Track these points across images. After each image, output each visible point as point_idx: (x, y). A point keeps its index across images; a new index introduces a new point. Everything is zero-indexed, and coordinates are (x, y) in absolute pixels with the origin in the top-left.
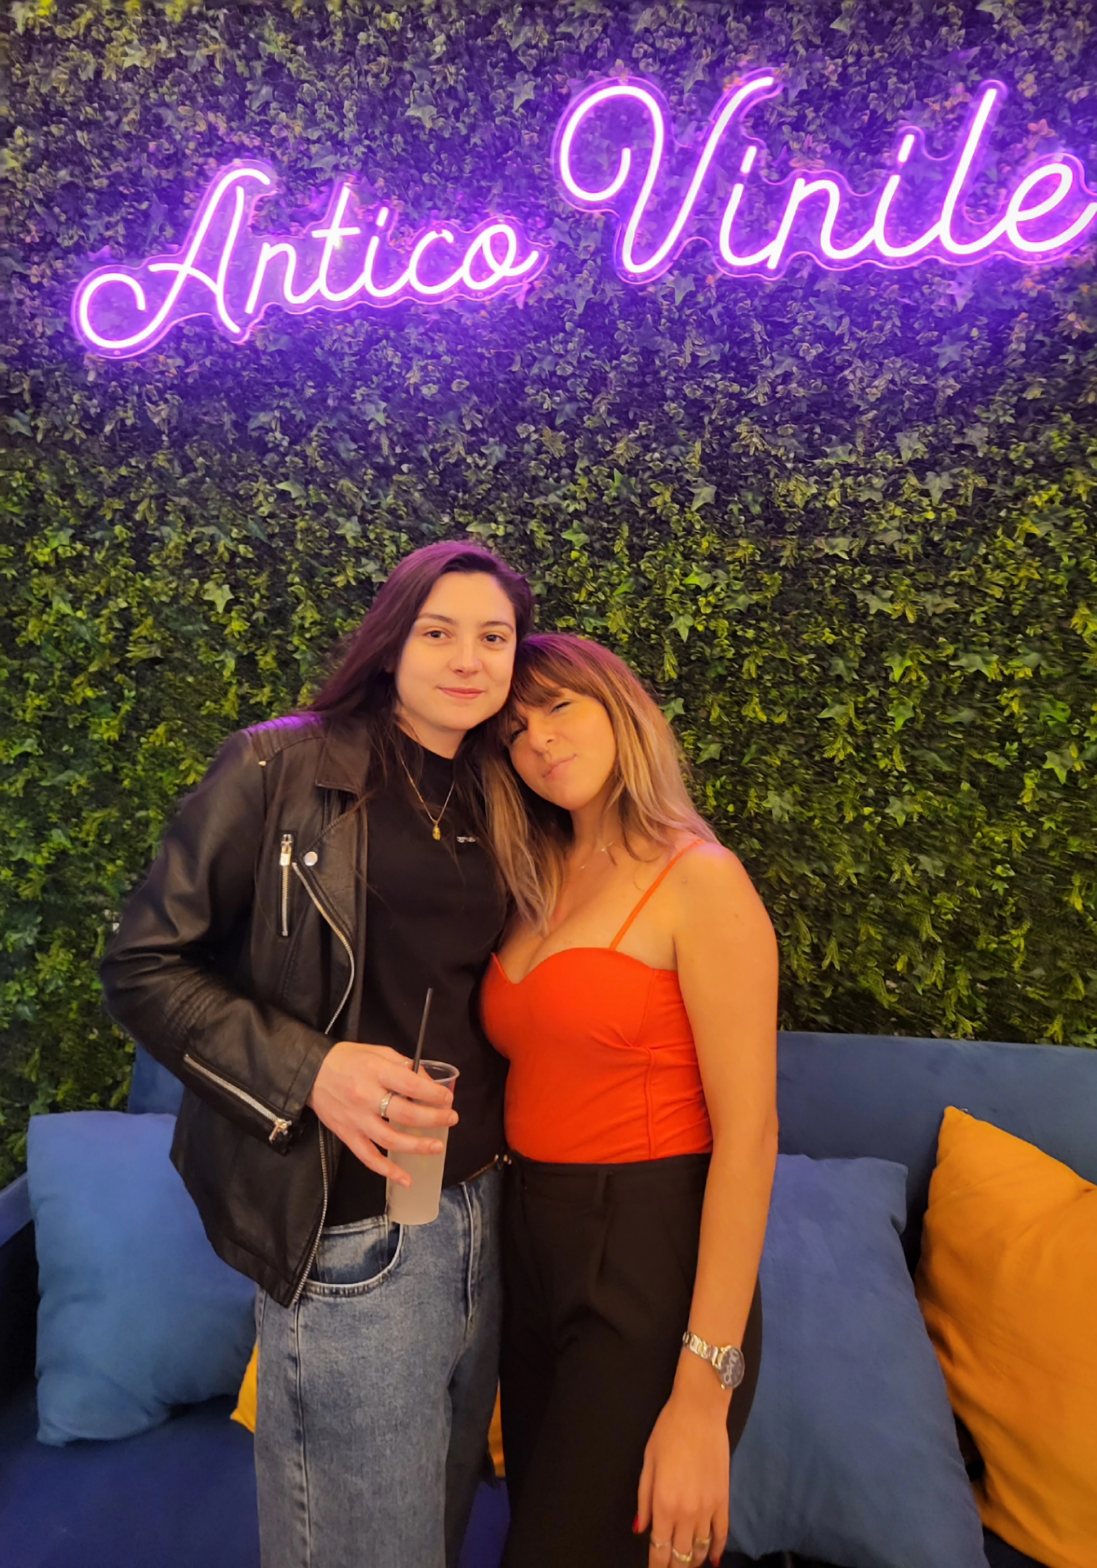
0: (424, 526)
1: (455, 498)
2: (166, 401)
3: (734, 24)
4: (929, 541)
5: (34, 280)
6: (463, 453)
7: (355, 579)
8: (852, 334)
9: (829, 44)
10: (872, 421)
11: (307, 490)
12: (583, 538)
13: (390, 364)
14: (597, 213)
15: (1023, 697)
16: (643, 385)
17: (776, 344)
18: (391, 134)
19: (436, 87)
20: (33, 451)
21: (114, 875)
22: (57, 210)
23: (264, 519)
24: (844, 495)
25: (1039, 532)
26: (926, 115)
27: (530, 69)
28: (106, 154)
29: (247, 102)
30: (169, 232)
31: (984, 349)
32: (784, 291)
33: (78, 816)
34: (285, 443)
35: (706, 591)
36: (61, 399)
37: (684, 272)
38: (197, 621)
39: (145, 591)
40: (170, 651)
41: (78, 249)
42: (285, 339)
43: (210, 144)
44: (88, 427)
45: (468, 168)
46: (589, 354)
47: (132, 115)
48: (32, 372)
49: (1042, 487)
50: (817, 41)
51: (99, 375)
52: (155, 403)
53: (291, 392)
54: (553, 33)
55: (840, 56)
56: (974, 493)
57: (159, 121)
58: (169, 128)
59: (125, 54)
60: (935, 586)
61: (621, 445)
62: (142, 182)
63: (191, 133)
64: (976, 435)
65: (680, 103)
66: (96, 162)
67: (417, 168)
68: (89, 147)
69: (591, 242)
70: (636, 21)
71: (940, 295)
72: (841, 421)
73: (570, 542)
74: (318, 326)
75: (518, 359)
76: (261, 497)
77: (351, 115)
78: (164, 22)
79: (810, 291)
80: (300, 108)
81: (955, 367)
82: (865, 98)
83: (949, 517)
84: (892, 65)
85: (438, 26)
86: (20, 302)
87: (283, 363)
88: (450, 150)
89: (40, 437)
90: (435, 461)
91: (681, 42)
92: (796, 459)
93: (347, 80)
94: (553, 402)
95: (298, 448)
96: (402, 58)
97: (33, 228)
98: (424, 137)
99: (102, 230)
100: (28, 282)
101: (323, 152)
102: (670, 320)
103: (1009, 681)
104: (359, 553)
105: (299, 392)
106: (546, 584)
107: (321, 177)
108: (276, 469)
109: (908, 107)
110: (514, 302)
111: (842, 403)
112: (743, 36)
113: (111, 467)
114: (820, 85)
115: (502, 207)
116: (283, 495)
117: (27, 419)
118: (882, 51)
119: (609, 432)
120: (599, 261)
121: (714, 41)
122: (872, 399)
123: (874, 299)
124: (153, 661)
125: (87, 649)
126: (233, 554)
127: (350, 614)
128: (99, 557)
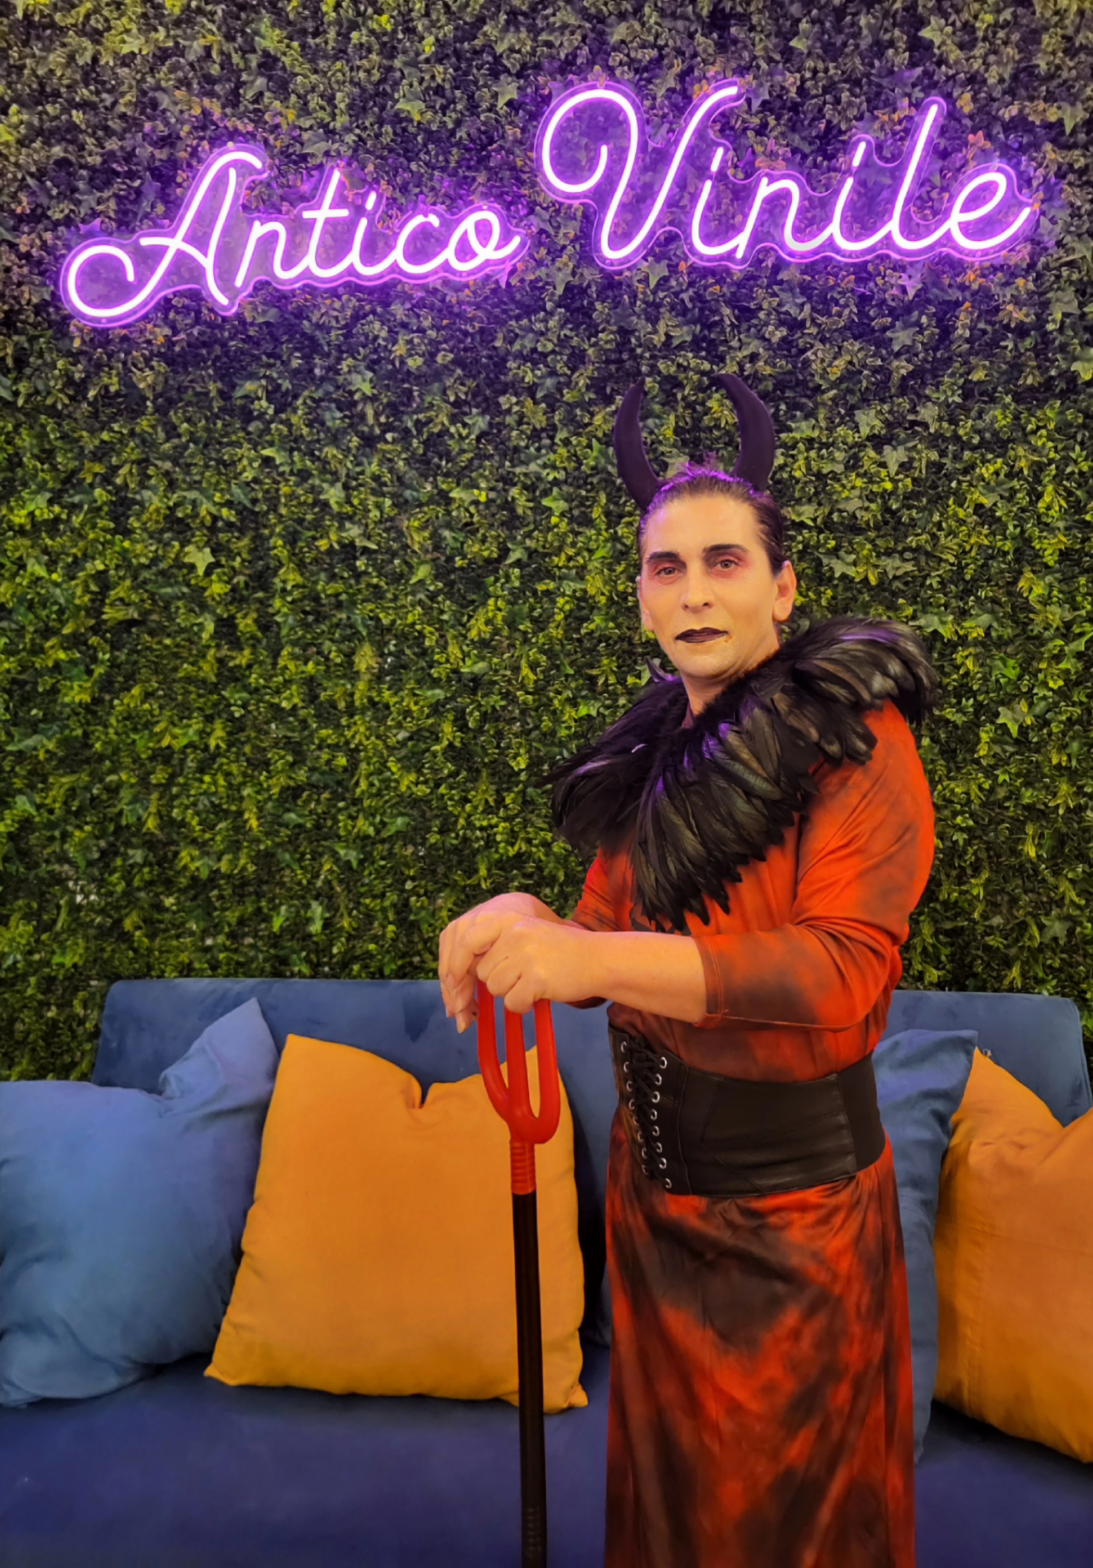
0: (408, 493)
1: (439, 467)
2: (152, 368)
3: (702, 39)
4: (887, 509)
5: (23, 249)
6: (446, 422)
7: (339, 543)
8: (813, 320)
9: (787, 61)
10: (833, 400)
11: (291, 456)
12: (562, 505)
13: (376, 338)
14: (576, 203)
15: (976, 656)
16: (620, 361)
17: (745, 326)
18: (381, 126)
19: (425, 84)
20: (13, 416)
21: (82, 841)
22: (49, 183)
23: (248, 484)
24: (809, 468)
25: (987, 502)
26: (877, 125)
27: (514, 71)
28: (100, 133)
29: (241, 91)
30: (160, 208)
31: (933, 334)
32: (750, 278)
33: (44, 781)
34: (271, 411)
36: (45, 364)
37: (658, 259)
38: (177, 582)
39: (125, 551)
40: (149, 612)
41: (68, 222)
42: (274, 311)
43: (204, 128)
44: (71, 392)
45: (453, 159)
46: (568, 333)
47: (128, 97)
48: (15, 338)
49: (989, 461)
50: (777, 57)
51: (83, 342)
52: (141, 370)
53: (278, 363)
54: (535, 40)
55: (799, 71)
56: (927, 467)
57: (154, 104)
58: (164, 111)
59: (124, 42)
60: (894, 551)
61: (598, 420)
62: (135, 160)
63: (186, 115)
64: (928, 413)
65: (653, 107)
66: (90, 140)
67: (405, 156)
68: (83, 127)
69: (571, 229)
70: (612, 34)
71: (892, 286)
72: (804, 400)
73: (550, 509)
74: (306, 300)
75: (500, 335)
76: (245, 462)
77: (342, 106)
78: (163, 15)
79: (773, 280)
80: (293, 98)
81: (908, 351)
82: (820, 110)
83: (906, 486)
84: (845, 81)
85: (428, 29)
86: (8, 270)
87: (271, 334)
88: (437, 141)
89: (20, 402)
90: (420, 432)
91: (654, 53)
93: (339, 74)
94: (535, 375)
95: (283, 416)
96: (392, 57)
97: (25, 200)
98: (411, 129)
99: (94, 204)
100: (17, 250)
101: (314, 139)
102: (644, 302)
103: (963, 641)
104: (342, 518)
105: (286, 363)
106: (527, 549)
107: (312, 162)
108: (260, 436)
109: (859, 118)
110: (497, 282)
111: (804, 383)
112: (711, 51)
113: (92, 432)
114: (780, 97)
115: (485, 196)
116: (267, 461)
117: (8, 383)
118: (836, 68)
119: (586, 406)
120: (578, 247)
121: (683, 54)
122: (833, 378)
123: (832, 288)
124: (130, 623)
125: (61, 611)
126: (215, 518)
127: (333, 577)
128: (77, 520)
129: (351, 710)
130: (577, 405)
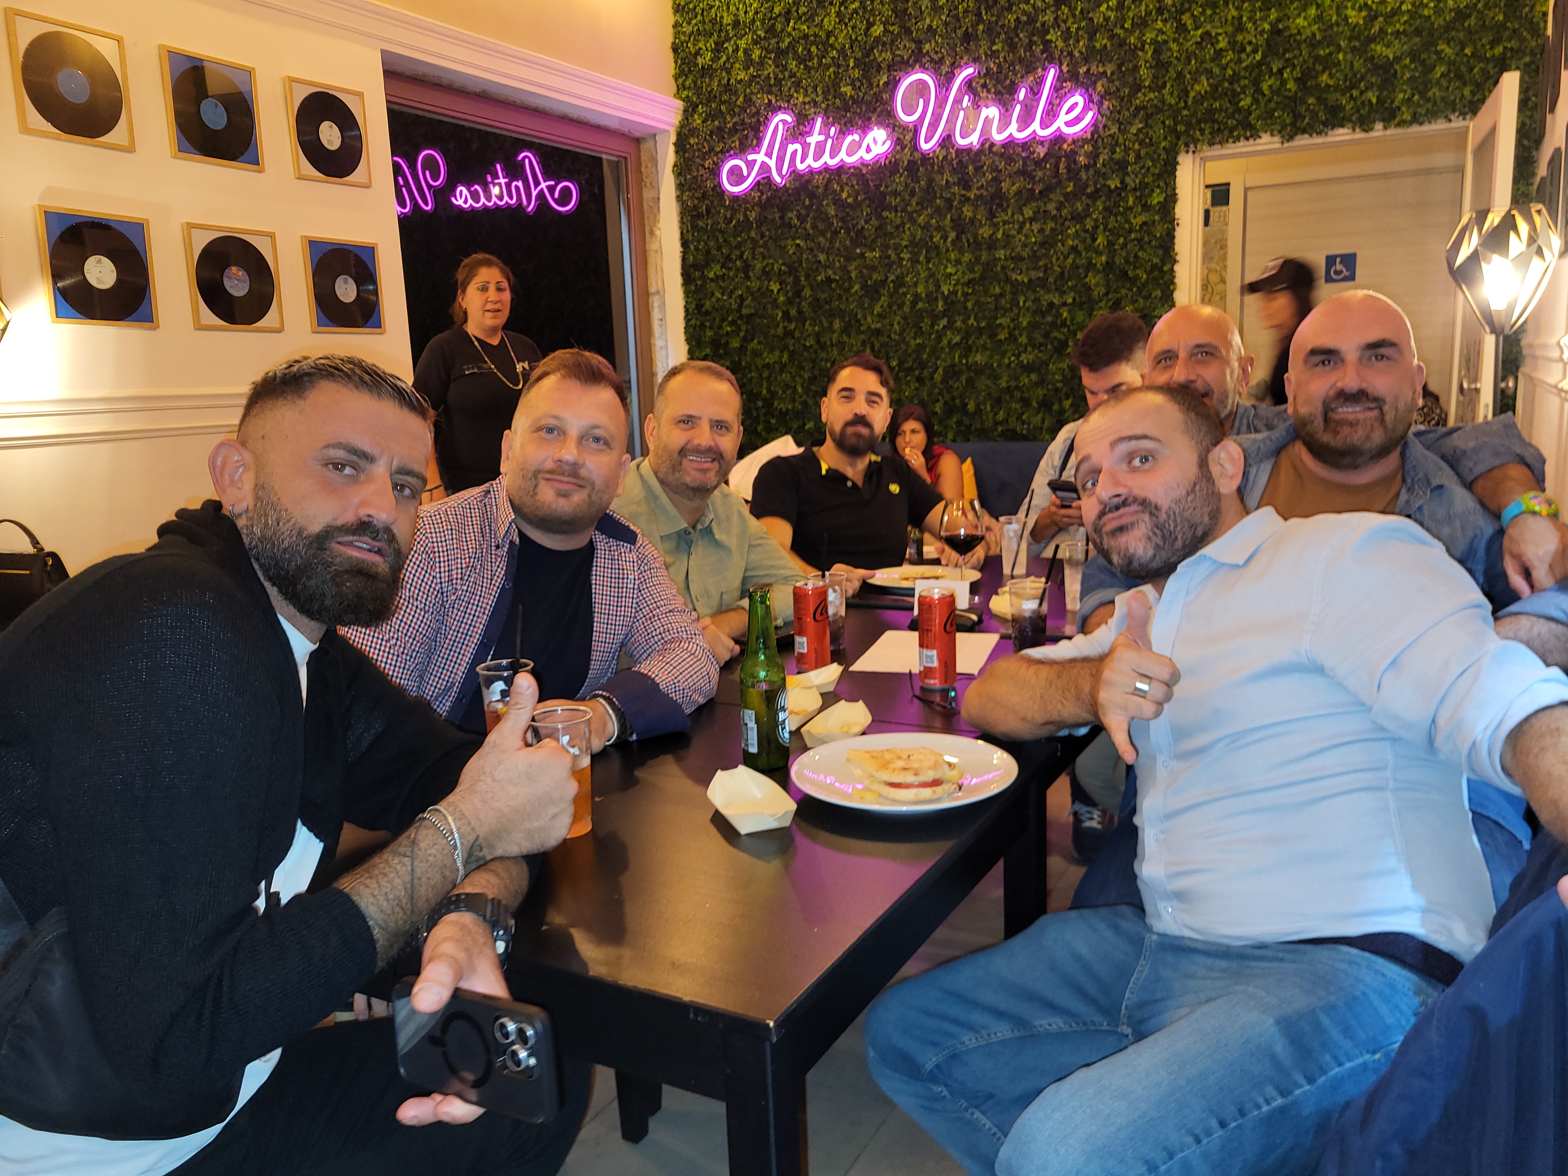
0: (850, 255)
1: (861, 243)
2: (755, 210)
3: (959, 49)
4: (1033, 250)
5: (708, 166)
6: (863, 224)
7: (825, 277)
8: (1006, 169)
9: (993, 54)
10: (1013, 202)
11: (806, 243)
12: (908, 255)
13: (836, 190)
15: (1069, 310)
16: (928, 193)
17: (978, 174)
18: (835, 98)
19: (851, 79)
22: (714, 137)
23: (791, 255)
24: (1003, 233)
26: (1029, 80)
27: (885, 70)
28: (732, 114)
29: (782, 89)
30: (755, 142)
31: (1051, 172)
32: (979, 153)
34: (798, 224)
35: (956, 273)
36: (717, 212)
37: (942, 148)
38: (767, 298)
39: (748, 287)
40: (758, 310)
41: (722, 152)
42: (798, 182)
43: (769, 107)
44: (726, 222)
45: (864, 109)
46: (909, 181)
47: (741, 99)
48: (706, 202)
49: (1074, 226)
50: (989, 53)
51: (730, 202)
52: (750, 212)
53: (800, 203)
54: (893, 55)
56: (1050, 230)
57: (751, 100)
58: (754, 102)
59: (738, 74)
60: (1035, 268)
61: (922, 217)
62: (745, 124)
63: (762, 104)
64: (1051, 207)
66: (728, 117)
67: (845, 111)
68: (726, 112)
69: (909, 137)
70: (924, 48)
71: (1036, 152)
72: (1002, 203)
73: (903, 258)
74: (809, 177)
75: (883, 185)
76: (789, 247)
77: (820, 93)
78: (752, 61)
79: (989, 152)
80: (802, 90)
81: (1042, 180)
82: (1007, 75)
83: (1040, 240)
84: (1017, 61)
86: (702, 175)
87: (797, 192)
88: (857, 103)
90: (854, 228)
91: (939, 55)
92: (987, 219)
93: (819, 78)
94: (896, 202)
95: (803, 226)
96: (839, 66)
97: (706, 146)
98: (847, 99)
99: (731, 143)
100: (705, 167)
101: (810, 107)
102: (938, 167)
103: (1063, 304)
104: (826, 267)
105: (804, 202)
106: (895, 275)
107: (810, 117)
108: (795, 234)
109: (1022, 77)
110: (880, 163)
111: (1002, 196)
112: (962, 53)
113: (735, 238)
114: (991, 70)
115: (877, 124)
116: (798, 245)
120: (912, 144)
123: (1012, 154)
124: (751, 315)
125: (727, 312)
126: (780, 270)
127: (824, 292)
128: (731, 274)
129: (832, 345)
130: (915, 211)
